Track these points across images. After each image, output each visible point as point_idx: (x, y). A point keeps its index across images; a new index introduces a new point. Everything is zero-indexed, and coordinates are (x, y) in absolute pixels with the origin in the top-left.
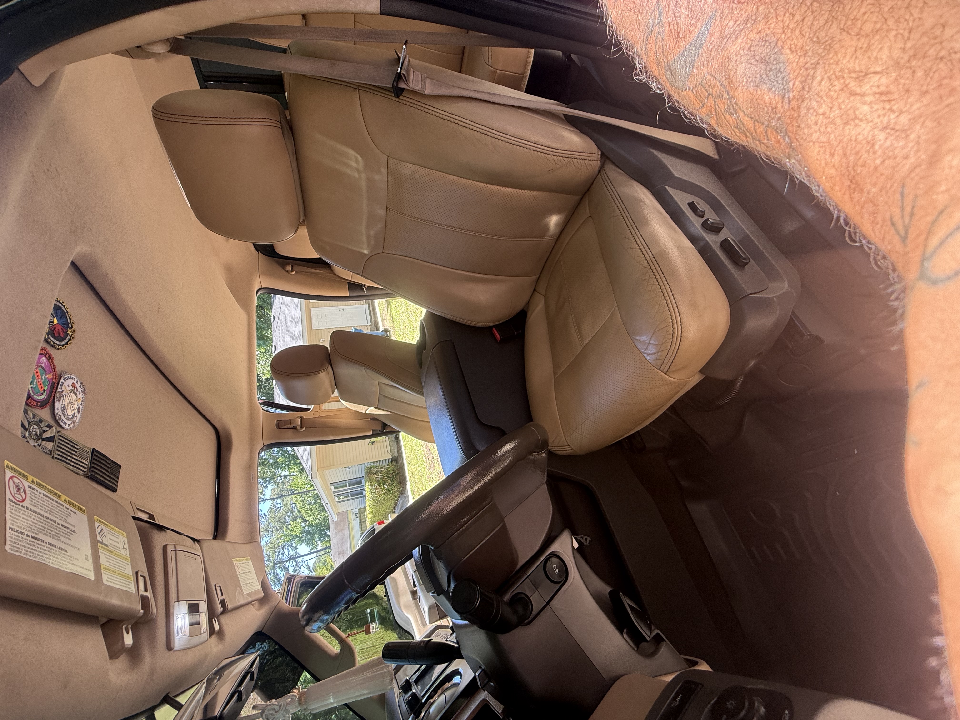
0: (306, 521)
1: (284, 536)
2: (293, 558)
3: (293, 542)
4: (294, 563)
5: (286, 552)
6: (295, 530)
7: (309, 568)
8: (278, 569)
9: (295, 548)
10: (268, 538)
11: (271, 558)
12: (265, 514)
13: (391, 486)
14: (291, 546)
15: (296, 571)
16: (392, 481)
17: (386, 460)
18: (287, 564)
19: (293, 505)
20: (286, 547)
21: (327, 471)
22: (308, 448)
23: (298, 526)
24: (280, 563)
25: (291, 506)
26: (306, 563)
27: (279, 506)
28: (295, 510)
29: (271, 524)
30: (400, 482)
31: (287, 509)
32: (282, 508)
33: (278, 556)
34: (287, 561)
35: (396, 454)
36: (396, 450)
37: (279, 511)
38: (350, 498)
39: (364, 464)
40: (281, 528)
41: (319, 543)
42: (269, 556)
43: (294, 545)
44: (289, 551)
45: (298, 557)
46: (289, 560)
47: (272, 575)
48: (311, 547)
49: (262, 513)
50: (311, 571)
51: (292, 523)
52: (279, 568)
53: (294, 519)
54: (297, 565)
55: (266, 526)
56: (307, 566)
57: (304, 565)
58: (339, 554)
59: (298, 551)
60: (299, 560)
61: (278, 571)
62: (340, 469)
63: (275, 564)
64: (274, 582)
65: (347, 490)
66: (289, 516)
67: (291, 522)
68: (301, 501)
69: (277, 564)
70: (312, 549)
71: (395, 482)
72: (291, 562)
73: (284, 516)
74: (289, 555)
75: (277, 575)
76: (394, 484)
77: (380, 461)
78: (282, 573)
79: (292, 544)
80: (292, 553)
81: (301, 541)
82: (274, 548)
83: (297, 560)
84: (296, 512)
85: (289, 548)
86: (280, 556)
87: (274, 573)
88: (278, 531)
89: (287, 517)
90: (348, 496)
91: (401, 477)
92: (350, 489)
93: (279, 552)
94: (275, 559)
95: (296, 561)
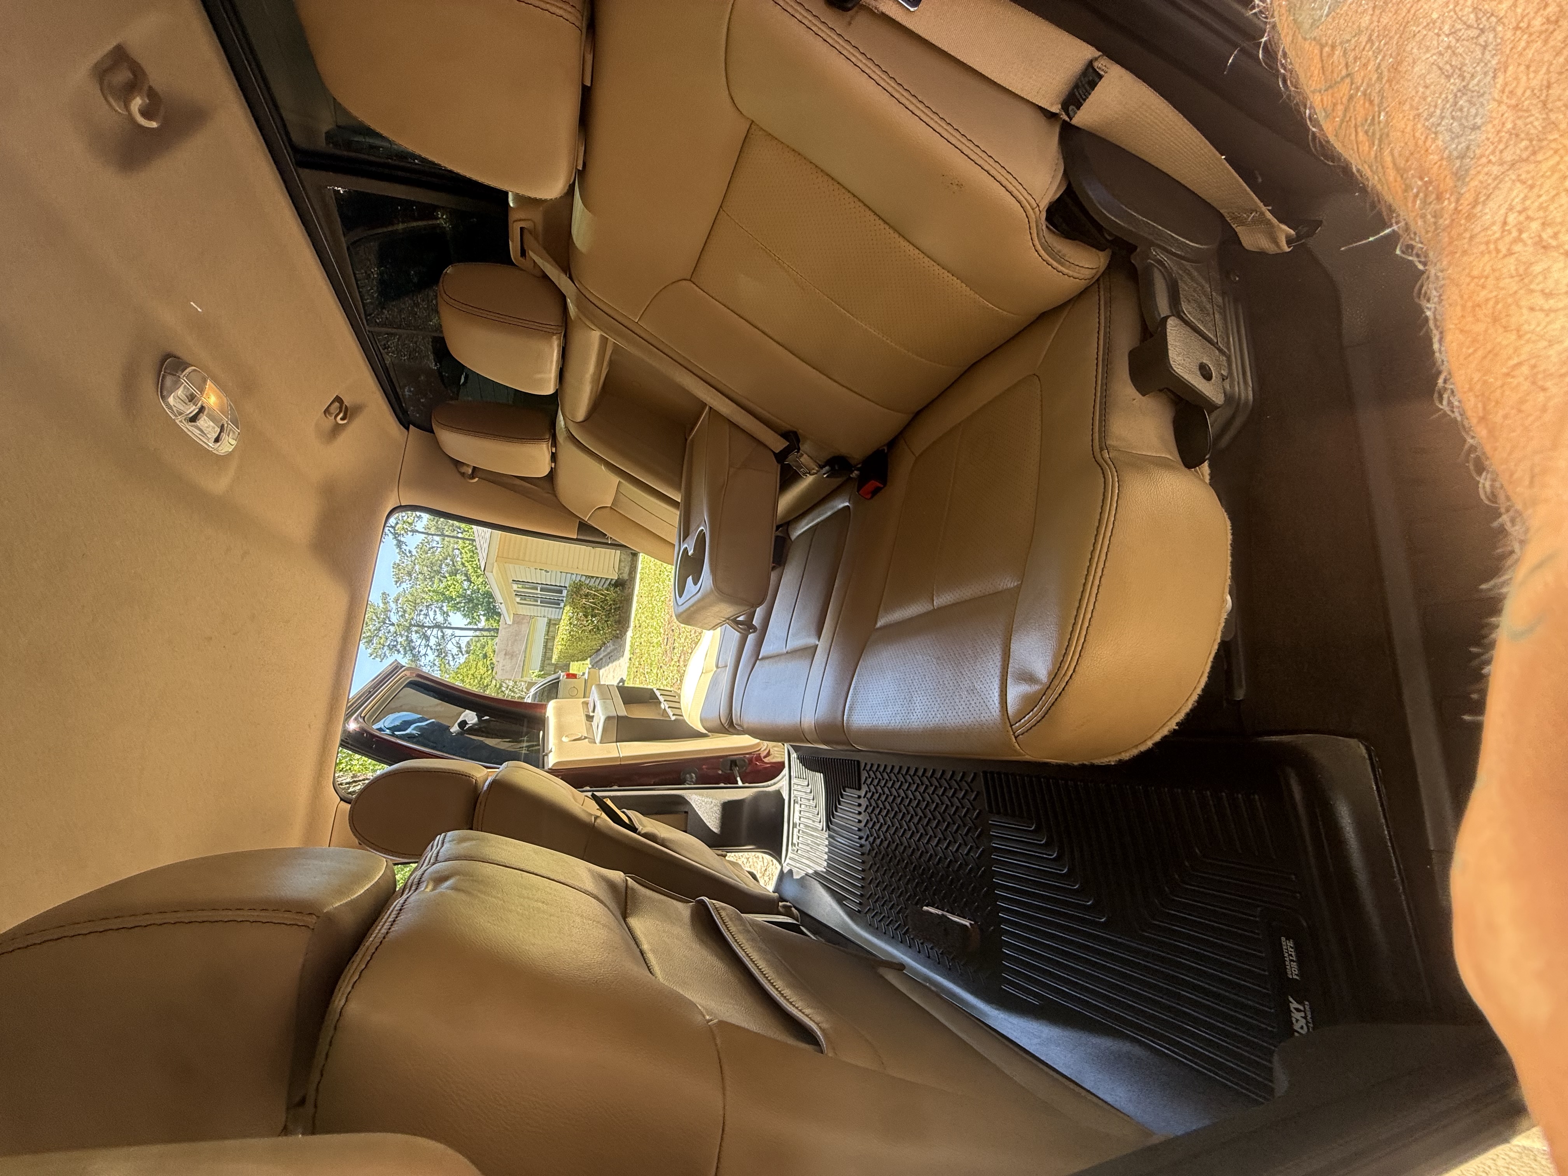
0: (469, 580)
1: (433, 591)
2: (438, 626)
3: (444, 604)
4: (440, 634)
5: (431, 613)
6: (451, 589)
7: (460, 647)
8: (413, 633)
9: (446, 614)
10: (409, 586)
11: (406, 615)
12: (410, 552)
13: (603, 624)
14: (441, 608)
15: (440, 645)
16: (607, 616)
17: (607, 579)
18: (429, 632)
19: (457, 552)
20: (433, 607)
21: (511, 566)
22: (488, 531)
23: (458, 586)
24: (418, 626)
25: (453, 551)
26: (457, 639)
27: (434, 544)
28: (458, 559)
29: (417, 567)
30: (618, 622)
31: (446, 554)
32: (439, 550)
33: (419, 615)
34: (429, 627)
35: (625, 576)
36: (627, 570)
37: (433, 552)
38: (539, 603)
39: (572, 574)
40: (431, 578)
41: (483, 618)
42: (405, 612)
43: (445, 609)
44: (436, 615)
45: (447, 628)
46: (433, 627)
47: (404, 638)
48: (468, 620)
49: (407, 548)
50: (461, 652)
51: (449, 578)
52: (417, 632)
53: (454, 573)
54: (443, 637)
55: (410, 567)
56: (458, 643)
57: (453, 640)
58: (505, 654)
59: (449, 618)
60: (448, 632)
61: (414, 636)
62: (533, 569)
63: (411, 625)
64: (405, 649)
65: (537, 594)
66: (448, 565)
67: (447, 575)
68: (469, 550)
69: (414, 626)
70: (470, 623)
71: (611, 619)
72: (435, 630)
73: (439, 562)
74: (434, 619)
75: (412, 641)
76: (609, 623)
77: (597, 577)
78: (419, 641)
79: (443, 606)
80: (440, 619)
81: (456, 608)
82: (415, 604)
83: (444, 630)
84: (459, 563)
85: (437, 610)
86: (422, 617)
87: (407, 637)
88: (425, 580)
89: (444, 565)
90: (537, 601)
91: (622, 615)
92: (541, 594)
93: (421, 611)
94: (412, 619)
95: (442, 632)
